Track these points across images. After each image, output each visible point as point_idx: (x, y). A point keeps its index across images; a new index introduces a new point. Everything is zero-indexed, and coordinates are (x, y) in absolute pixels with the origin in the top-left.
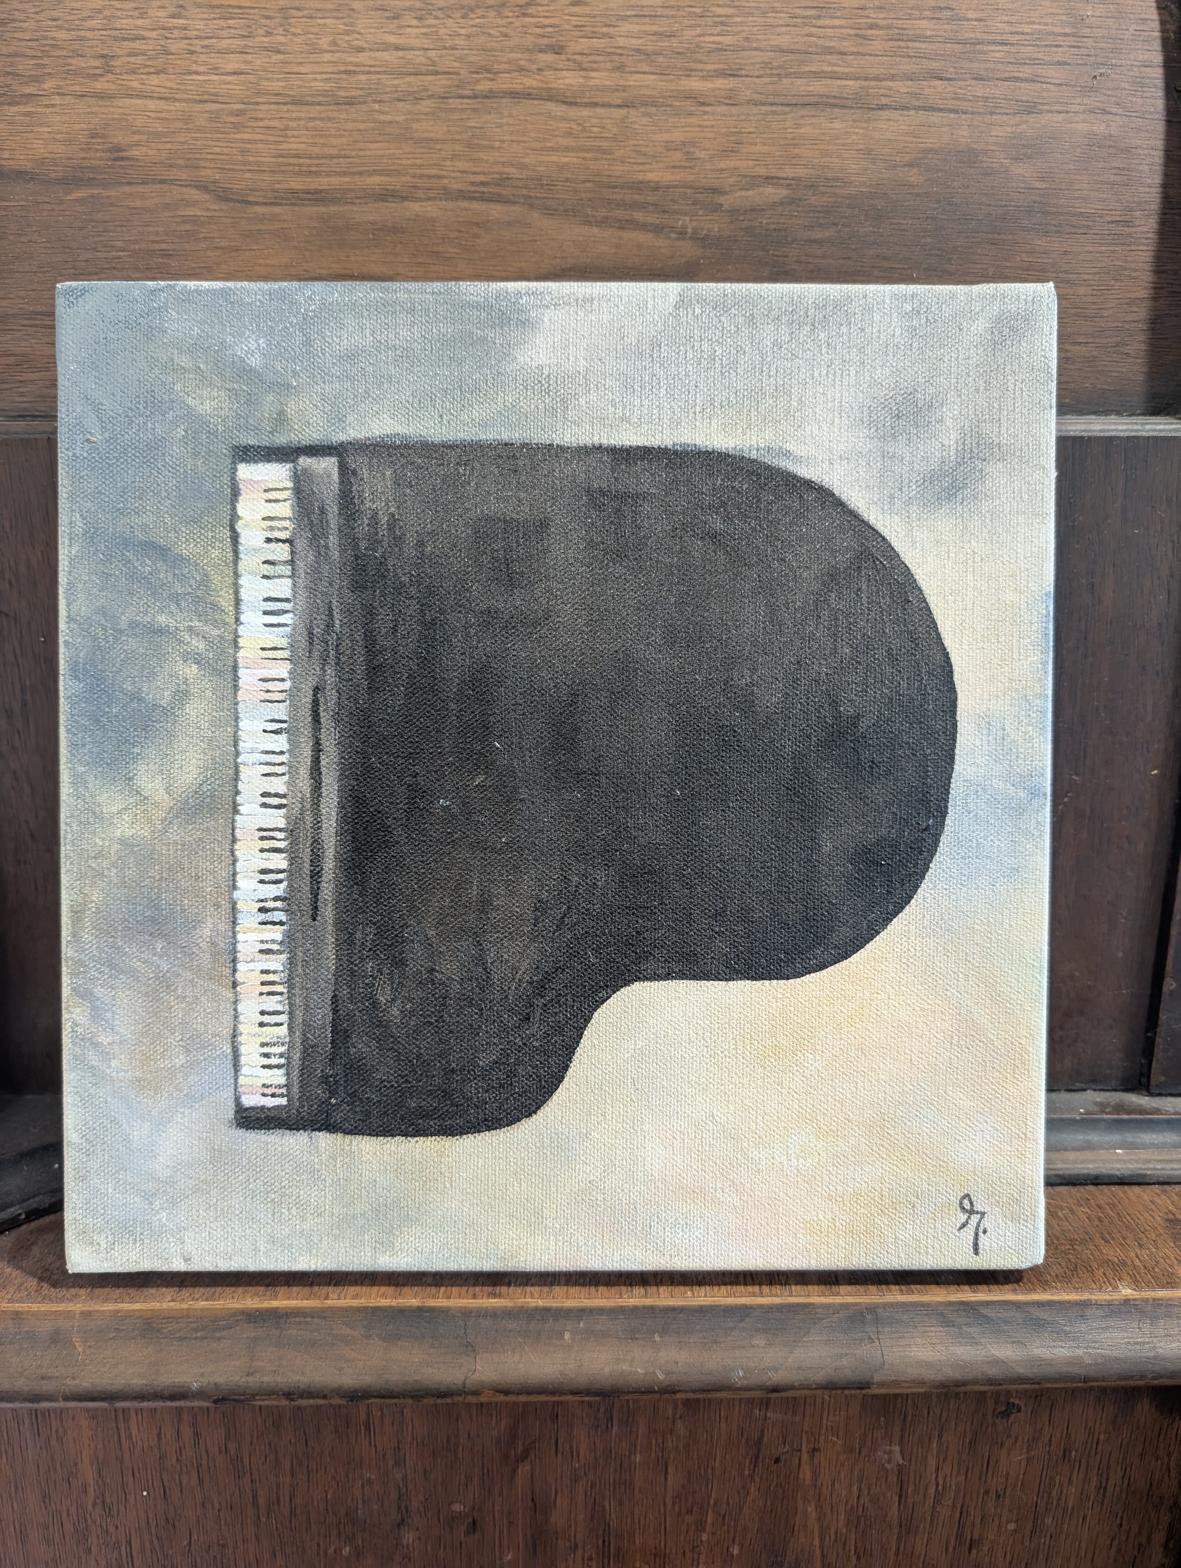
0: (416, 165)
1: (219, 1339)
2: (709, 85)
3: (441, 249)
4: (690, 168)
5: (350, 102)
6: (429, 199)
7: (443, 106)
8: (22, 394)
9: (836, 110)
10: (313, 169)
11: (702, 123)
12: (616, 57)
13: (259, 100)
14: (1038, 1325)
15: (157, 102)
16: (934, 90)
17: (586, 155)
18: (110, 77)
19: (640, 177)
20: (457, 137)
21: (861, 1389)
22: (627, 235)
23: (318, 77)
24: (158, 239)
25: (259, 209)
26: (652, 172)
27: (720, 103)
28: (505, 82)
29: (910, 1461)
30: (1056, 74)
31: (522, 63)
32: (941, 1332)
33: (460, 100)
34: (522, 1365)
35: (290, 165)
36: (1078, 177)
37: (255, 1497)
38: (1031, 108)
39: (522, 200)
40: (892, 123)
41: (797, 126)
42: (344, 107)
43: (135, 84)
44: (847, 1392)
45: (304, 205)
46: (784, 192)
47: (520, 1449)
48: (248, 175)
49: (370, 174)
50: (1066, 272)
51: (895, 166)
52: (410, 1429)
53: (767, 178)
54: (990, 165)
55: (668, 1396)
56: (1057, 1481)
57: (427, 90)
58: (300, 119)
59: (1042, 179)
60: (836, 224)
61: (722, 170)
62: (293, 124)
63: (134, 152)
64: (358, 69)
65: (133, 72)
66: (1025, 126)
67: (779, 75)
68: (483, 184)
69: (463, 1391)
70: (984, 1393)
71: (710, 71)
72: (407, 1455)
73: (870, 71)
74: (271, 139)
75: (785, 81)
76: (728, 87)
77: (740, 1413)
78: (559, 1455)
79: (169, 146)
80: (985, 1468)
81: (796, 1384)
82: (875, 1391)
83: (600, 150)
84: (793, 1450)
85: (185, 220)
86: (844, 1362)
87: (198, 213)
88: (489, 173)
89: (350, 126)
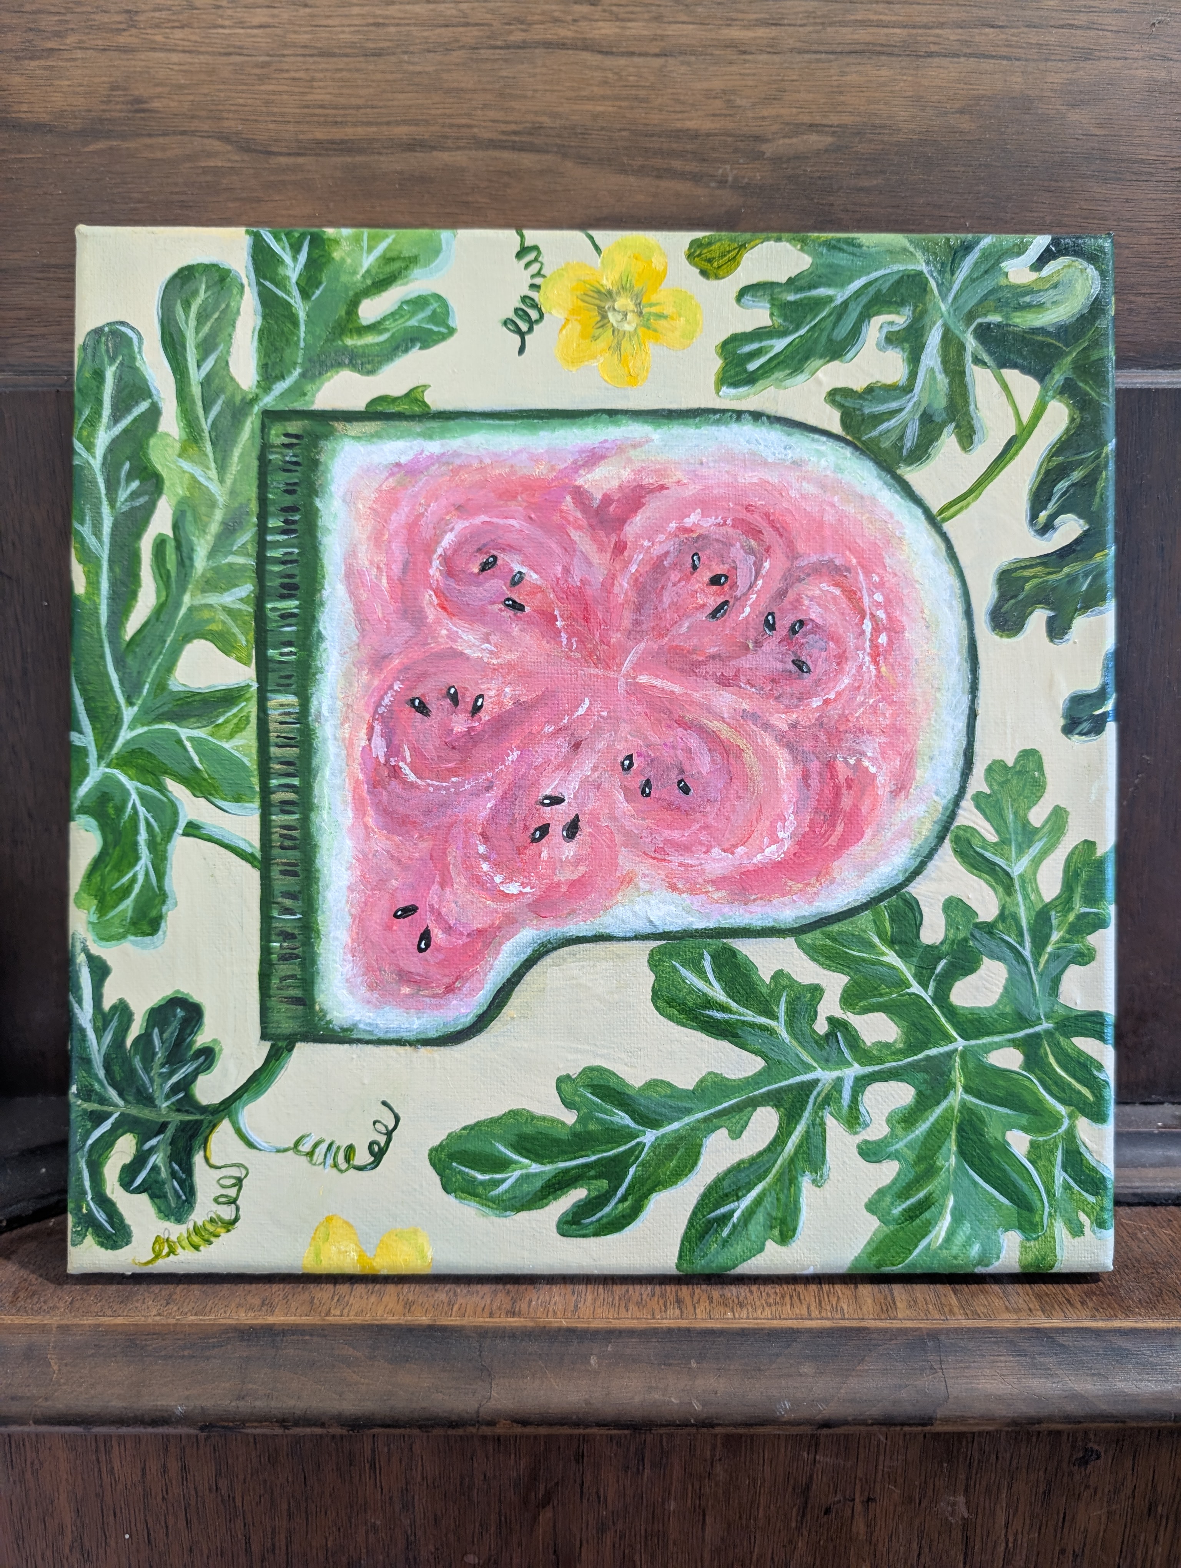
0: (445, 114)
1: (208, 1358)
2: (750, 34)
3: (470, 199)
4: (730, 115)
5: (378, 53)
6: (459, 148)
7: (475, 56)
8: (33, 349)
9: (883, 58)
10: (339, 119)
11: (742, 71)
12: (654, 8)
13: (285, 52)
14: (1121, 1356)
15: (181, 55)
16: (986, 37)
17: (623, 104)
18: (134, 31)
19: (679, 125)
20: (489, 87)
21: (924, 1425)
22: (664, 184)
23: (347, 29)
24: (176, 190)
25: (283, 160)
26: (690, 119)
27: (761, 51)
28: (539, 33)
29: (977, 1514)
30: (1113, 21)
31: (556, 14)
32: (1011, 1361)
33: (492, 51)
34: (543, 1392)
35: (316, 115)
36: (1138, 124)
37: (248, 1541)
38: (1087, 55)
39: (555, 149)
40: (941, 70)
41: (843, 73)
42: (371, 58)
43: (159, 38)
44: (907, 1429)
45: (328, 155)
46: (829, 140)
47: (541, 1492)
48: (272, 126)
49: (398, 123)
50: (1129, 220)
51: (946, 113)
52: (420, 1469)
53: (811, 125)
54: (1047, 112)
55: (705, 1430)
56: (1142, 1539)
57: (458, 41)
58: (327, 70)
59: (1101, 126)
60: (883, 172)
61: (764, 118)
62: (320, 75)
63: (156, 104)
64: (387, 21)
65: (157, 26)
66: (1082, 73)
67: (823, 24)
68: (515, 133)
69: (476, 1421)
70: (1059, 1433)
71: (749, 21)
72: (416, 1497)
73: (918, 19)
74: (296, 90)
75: (829, 29)
76: (770, 36)
77: (786, 1455)
78: (585, 1501)
79: (191, 98)
80: (1060, 1524)
81: (850, 1418)
82: (938, 1428)
83: (637, 98)
84: (844, 1497)
85: (205, 171)
86: (904, 1394)
87: (220, 165)
88: (521, 122)
89: (378, 76)
